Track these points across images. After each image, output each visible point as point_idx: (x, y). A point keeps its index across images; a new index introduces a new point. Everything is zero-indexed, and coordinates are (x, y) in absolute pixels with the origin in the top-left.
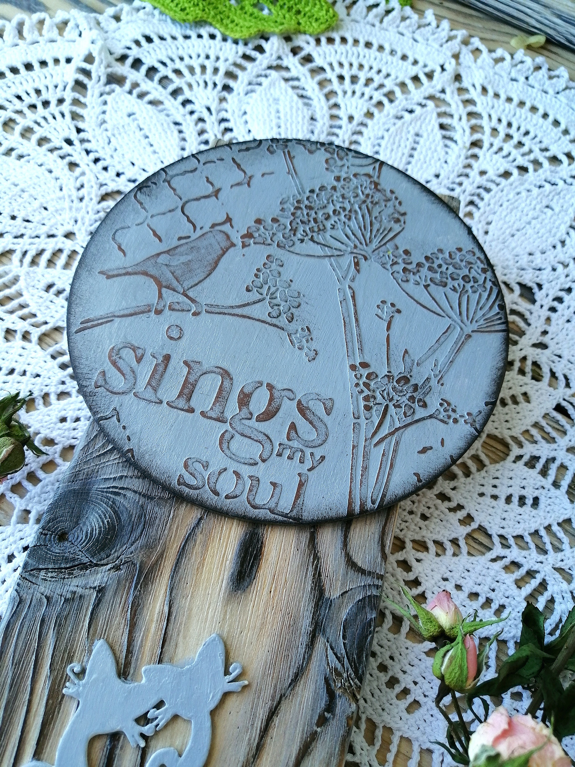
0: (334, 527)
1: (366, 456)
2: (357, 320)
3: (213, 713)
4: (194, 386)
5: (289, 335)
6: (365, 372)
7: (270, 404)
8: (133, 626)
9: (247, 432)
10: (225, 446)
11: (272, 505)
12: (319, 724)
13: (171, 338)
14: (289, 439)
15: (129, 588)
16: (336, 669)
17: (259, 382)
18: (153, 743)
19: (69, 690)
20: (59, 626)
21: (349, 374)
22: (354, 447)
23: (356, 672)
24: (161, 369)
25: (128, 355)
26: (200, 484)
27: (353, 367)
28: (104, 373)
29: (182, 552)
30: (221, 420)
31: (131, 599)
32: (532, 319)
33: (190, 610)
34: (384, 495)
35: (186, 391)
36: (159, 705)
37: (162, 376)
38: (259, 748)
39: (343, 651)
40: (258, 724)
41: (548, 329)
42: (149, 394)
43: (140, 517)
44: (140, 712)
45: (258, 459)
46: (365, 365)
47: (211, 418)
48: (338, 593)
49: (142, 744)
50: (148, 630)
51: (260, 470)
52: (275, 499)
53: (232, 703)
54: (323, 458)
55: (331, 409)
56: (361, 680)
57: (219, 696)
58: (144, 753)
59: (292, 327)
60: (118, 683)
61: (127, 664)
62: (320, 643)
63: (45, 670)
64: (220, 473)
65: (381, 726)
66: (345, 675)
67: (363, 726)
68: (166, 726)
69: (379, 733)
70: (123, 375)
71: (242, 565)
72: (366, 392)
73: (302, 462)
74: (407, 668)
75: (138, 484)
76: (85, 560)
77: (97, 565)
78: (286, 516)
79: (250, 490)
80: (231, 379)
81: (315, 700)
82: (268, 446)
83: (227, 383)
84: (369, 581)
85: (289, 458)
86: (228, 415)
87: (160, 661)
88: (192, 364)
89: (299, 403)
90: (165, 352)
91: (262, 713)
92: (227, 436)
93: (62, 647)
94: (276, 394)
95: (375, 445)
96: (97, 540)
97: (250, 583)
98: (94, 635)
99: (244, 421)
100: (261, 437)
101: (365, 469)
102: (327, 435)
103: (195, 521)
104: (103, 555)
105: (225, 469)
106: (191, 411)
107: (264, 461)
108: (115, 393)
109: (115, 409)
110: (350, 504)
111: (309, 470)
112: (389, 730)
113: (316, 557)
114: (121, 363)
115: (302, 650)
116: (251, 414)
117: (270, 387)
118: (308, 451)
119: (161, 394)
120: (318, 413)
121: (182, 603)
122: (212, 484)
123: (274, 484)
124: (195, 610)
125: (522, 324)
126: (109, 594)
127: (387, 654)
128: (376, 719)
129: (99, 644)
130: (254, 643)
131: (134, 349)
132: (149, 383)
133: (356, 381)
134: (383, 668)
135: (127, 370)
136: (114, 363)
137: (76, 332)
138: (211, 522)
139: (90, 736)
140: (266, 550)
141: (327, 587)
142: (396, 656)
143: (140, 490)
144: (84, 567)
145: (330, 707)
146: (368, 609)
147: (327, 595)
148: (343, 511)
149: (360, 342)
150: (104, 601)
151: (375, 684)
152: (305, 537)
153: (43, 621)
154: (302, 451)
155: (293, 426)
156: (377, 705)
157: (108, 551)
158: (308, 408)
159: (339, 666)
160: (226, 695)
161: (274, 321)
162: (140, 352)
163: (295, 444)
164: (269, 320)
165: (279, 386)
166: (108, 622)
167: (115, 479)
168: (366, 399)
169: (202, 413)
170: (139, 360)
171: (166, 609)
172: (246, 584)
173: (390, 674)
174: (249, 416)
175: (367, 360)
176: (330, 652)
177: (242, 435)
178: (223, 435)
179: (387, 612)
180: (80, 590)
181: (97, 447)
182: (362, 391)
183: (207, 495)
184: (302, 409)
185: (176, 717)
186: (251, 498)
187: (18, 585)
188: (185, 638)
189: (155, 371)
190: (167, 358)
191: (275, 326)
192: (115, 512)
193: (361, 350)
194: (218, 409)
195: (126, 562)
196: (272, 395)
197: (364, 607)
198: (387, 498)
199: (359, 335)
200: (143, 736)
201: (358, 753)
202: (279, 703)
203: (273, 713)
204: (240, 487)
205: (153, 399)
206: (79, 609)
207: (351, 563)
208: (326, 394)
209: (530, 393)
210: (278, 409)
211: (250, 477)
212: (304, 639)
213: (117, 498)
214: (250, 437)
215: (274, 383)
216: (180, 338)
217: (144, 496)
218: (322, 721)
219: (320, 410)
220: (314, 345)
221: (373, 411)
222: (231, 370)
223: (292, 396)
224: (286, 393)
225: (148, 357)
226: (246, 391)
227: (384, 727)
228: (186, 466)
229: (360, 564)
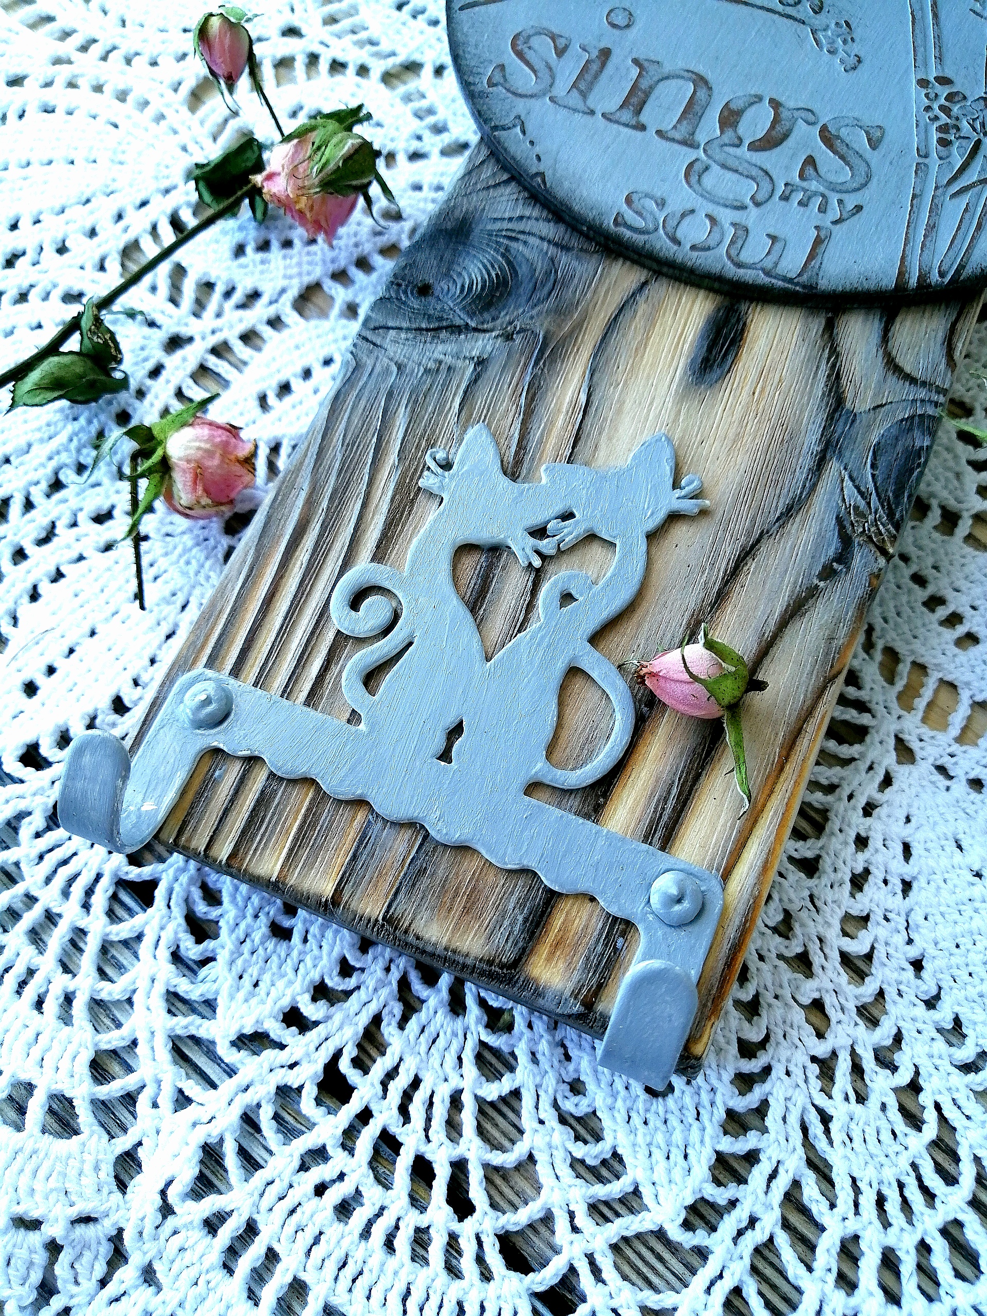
0: (867, 314)
1: (935, 209)
2: (936, 16)
3: (652, 537)
4: (647, 94)
5: (814, 32)
6: (944, 91)
7: (773, 126)
8: (529, 414)
9: (731, 162)
10: (693, 179)
11: (768, 264)
12: (821, 577)
13: (614, 26)
14: (801, 176)
15: (526, 366)
16: (856, 508)
17: (756, 96)
18: (551, 568)
19: (427, 481)
20: (415, 406)
21: (916, 96)
22: (914, 196)
23: (891, 515)
24: (595, 67)
25: (543, 48)
26: (651, 226)
27: (923, 83)
28: (502, 67)
29: (613, 324)
30: (689, 143)
31: (528, 379)
33: (621, 403)
34: (962, 267)
35: (634, 100)
36: (568, 516)
37: (592, 83)
38: (721, 597)
39: (871, 485)
40: (723, 565)
42: (575, 99)
43: (548, 274)
44: (536, 520)
45: (748, 201)
46: (944, 81)
47: (673, 140)
48: (868, 405)
49: (537, 563)
50: (551, 423)
51: (751, 216)
52: (773, 258)
53: (680, 532)
54: (859, 208)
55: (880, 140)
56: (898, 526)
57: (661, 515)
58: (538, 576)
59: (819, 21)
60: (505, 481)
61: (518, 461)
62: (833, 468)
63: (392, 457)
64: (683, 216)
65: (909, 659)
66: (871, 518)
67: (878, 656)
68: (573, 548)
69: (904, 669)
70: (535, 71)
71: (710, 349)
72: (944, 119)
73: (823, 209)
74: (962, 584)
75: (548, 229)
76: (458, 322)
77: (476, 330)
78: (791, 281)
79: (732, 242)
80: (710, 89)
81: (818, 546)
82: (766, 186)
83: (702, 94)
84: (922, 393)
85: (800, 203)
86: (702, 137)
87: (570, 461)
88: (646, 64)
89: (824, 130)
90: (602, 45)
91: (729, 551)
92: (698, 167)
93: (419, 431)
94: (785, 114)
95: (953, 196)
96: (479, 297)
97: (722, 377)
98: (468, 421)
99: (727, 149)
100: (754, 172)
101: (931, 228)
102: (869, 177)
103: (634, 286)
104: (487, 316)
105: (692, 211)
106: (642, 128)
107: (758, 204)
108: (521, 96)
109: (518, 117)
110: (901, 274)
111: (835, 223)
112: (921, 668)
113: (834, 352)
114: (530, 55)
115: (801, 475)
116: (740, 139)
117: (775, 104)
118: (834, 198)
119: (592, 101)
120: (856, 146)
121: (608, 393)
122: (669, 229)
123: (774, 238)
124: (628, 405)
126: (493, 370)
128: (901, 648)
129: (476, 434)
130: (722, 457)
131: (553, 38)
132: (574, 85)
133: (926, 102)
134: (919, 580)
135: (539, 65)
136: (520, 55)
137: (461, 9)
138: (661, 290)
140: (750, 336)
141: (849, 396)
142: (944, 564)
143: (551, 236)
144: (455, 329)
145: (843, 556)
146: (917, 433)
147: (848, 405)
148: (889, 281)
149: (939, 45)
150: (485, 376)
152: (817, 324)
153: (390, 395)
154: (823, 196)
155: (810, 161)
156: (906, 628)
157: (493, 311)
158: (838, 137)
159: (862, 504)
160: (674, 518)
161: (789, 10)
162: (561, 42)
163: (814, 185)
164: (780, 8)
165: (791, 104)
166: (490, 406)
167: (510, 219)
168: (943, 129)
169: (659, 133)
170: (560, 52)
171: (583, 398)
172: (714, 376)
173: (931, 590)
174: (736, 141)
175: (949, 73)
176: (848, 483)
177: (724, 166)
178: (691, 165)
179: (934, 503)
180: (449, 360)
181: (483, 176)
182: (936, 118)
183: (661, 244)
184: (827, 137)
185: (592, 537)
186: (733, 252)
187: (355, 345)
188: (610, 439)
189: (585, 69)
190: (606, 54)
191: (789, 17)
192: (509, 263)
193: (940, 58)
194: (684, 128)
195: (522, 330)
196: (777, 115)
197: (910, 430)
198: (968, 271)
199: (938, 37)
200: (538, 552)
201: (867, 687)
202: (758, 541)
203: (747, 554)
204: (716, 236)
205: (581, 106)
206: (446, 385)
207: (892, 365)
208: (873, 118)
210: (786, 136)
211: (734, 225)
212: (807, 462)
213: (514, 245)
214: (736, 171)
215: (782, 99)
216: (628, 26)
217: (556, 245)
218: (828, 573)
219: (860, 141)
220: (856, 49)
221: (954, 149)
222: (710, 76)
223: (811, 118)
224: (803, 114)
225: (575, 48)
226: (733, 106)
227: (914, 663)
228: (629, 201)
229: (908, 369)
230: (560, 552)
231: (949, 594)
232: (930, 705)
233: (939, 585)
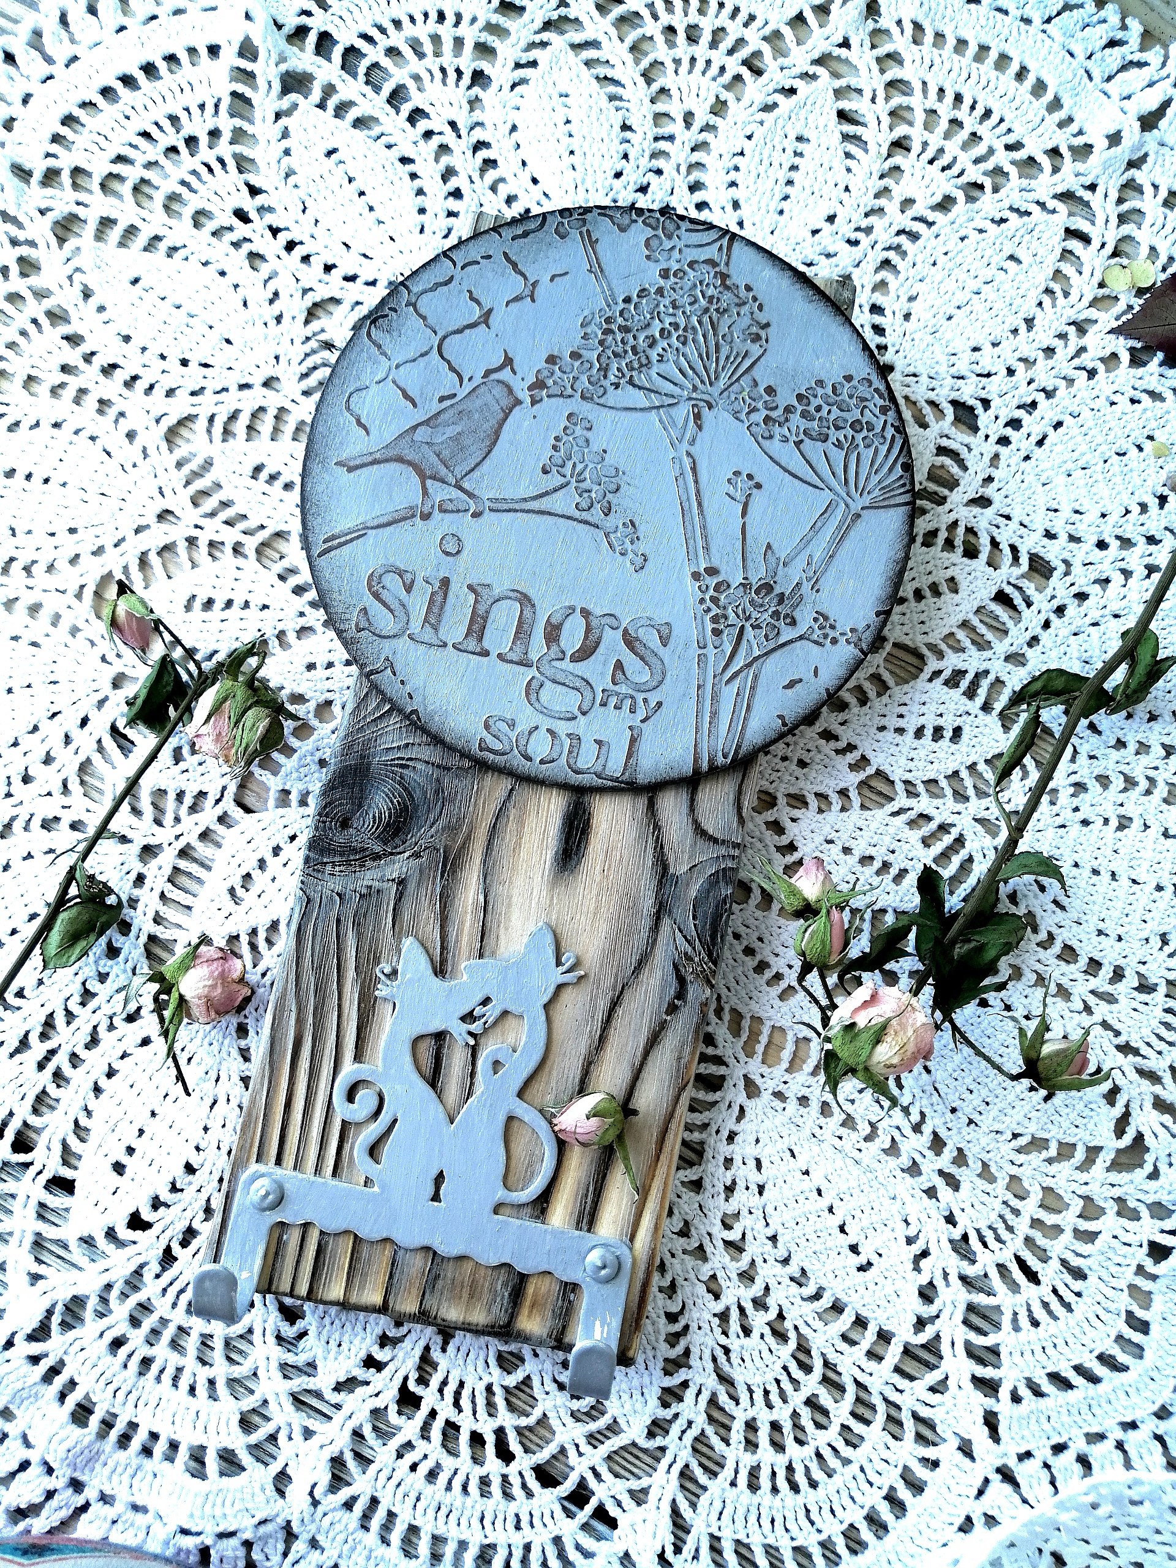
0: (677, 789)
1: (715, 698)
2: (700, 504)
3: (547, 1007)
4: (485, 619)
5: (607, 535)
6: (712, 582)
7: (586, 637)
8: (444, 920)
9: (560, 677)
10: (533, 697)
11: (599, 768)
12: (668, 1013)
13: (447, 554)
14: (614, 683)
15: (435, 878)
16: (686, 954)
17: (569, 607)
18: (482, 1041)
19: (382, 991)
20: (357, 924)
21: (691, 586)
22: (699, 687)
23: (710, 955)
24: (439, 598)
25: (393, 582)
26: (508, 748)
27: (696, 576)
28: (364, 611)
29: (493, 831)
30: (525, 663)
31: (438, 890)
32: (970, 460)
33: (510, 897)
34: (739, 747)
35: (476, 627)
36: (486, 1001)
37: (442, 608)
38: (602, 1039)
39: (694, 933)
40: (600, 1016)
41: (996, 474)
42: (428, 635)
43: (437, 792)
44: (466, 1010)
45: (576, 712)
46: (712, 571)
47: (511, 662)
48: (685, 868)
49: (472, 1042)
50: (462, 923)
51: (581, 725)
52: (601, 761)
53: (567, 996)
54: (659, 704)
55: (669, 637)
56: (715, 963)
57: (551, 990)
58: (474, 1051)
59: (610, 522)
60: (436, 982)
61: (443, 961)
62: (666, 925)
63: (350, 973)
64: (530, 733)
65: (748, 1016)
66: (697, 959)
67: (727, 1017)
68: (495, 1023)
69: (746, 1024)
70: (391, 611)
71: (567, 841)
72: (715, 611)
73: (633, 711)
74: (780, 950)
75: (426, 753)
76: (378, 849)
77: (392, 854)
78: (616, 780)
79: (570, 752)
80: (533, 606)
81: (663, 988)
82: (588, 694)
83: (527, 612)
84: (723, 851)
85: (615, 707)
86: (534, 656)
87: (481, 956)
88: (479, 589)
89: (626, 631)
90: (441, 575)
91: (603, 1004)
92: (535, 685)
93: (366, 948)
94: (595, 622)
95: (728, 682)
96: (388, 825)
97: (579, 862)
98: (400, 932)
99: (554, 663)
100: (578, 683)
101: (714, 714)
102: (664, 674)
103: (505, 794)
104: (396, 840)
105: (537, 728)
106: (485, 653)
107: (584, 714)
108: (384, 637)
109: (387, 659)
110: (696, 760)
111: (642, 721)
112: (757, 1020)
113: (657, 827)
114: (385, 595)
115: (645, 934)
116: (563, 652)
117: (586, 613)
118: (640, 697)
119: (443, 633)
120: (651, 645)
121: (497, 890)
122: (521, 748)
123: (599, 743)
124: (514, 899)
125: (955, 470)
126: (411, 886)
127: (755, 935)
128: (741, 1008)
129: (408, 943)
130: (588, 928)
131: (401, 573)
132: (426, 620)
133: (700, 595)
134: (749, 951)
135: (394, 605)
136: (376, 596)
137: (319, 556)
138: (526, 793)
139: (414, 1035)
140: (594, 822)
141: (671, 860)
142: (766, 937)
143: (433, 759)
144: (377, 857)
145: (681, 994)
146: (722, 884)
147: (671, 870)
148: (688, 769)
149: (705, 537)
150: (406, 894)
151: (740, 970)
152: (642, 802)
153: (338, 921)
154: (632, 697)
155: (619, 666)
156: (743, 993)
157: (403, 837)
158: (637, 639)
159: (689, 950)
160: (560, 987)
161: (585, 516)
162: (408, 577)
163: (623, 689)
164: (577, 514)
165: (598, 612)
166: (415, 916)
167: (399, 748)
168: (715, 619)
169: (500, 656)
170: (409, 589)
171: (481, 898)
172: (573, 863)
173: (758, 958)
174: (560, 656)
175: (716, 563)
176: (678, 934)
177: (554, 681)
178: (529, 683)
179: (754, 886)
180: (376, 884)
181: (370, 708)
182: (709, 610)
183: (517, 761)
184: (630, 641)
185: (505, 1013)
186: (572, 761)
187: (302, 882)
188: (507, 929)
189: (431, 602)
190: (445, 583)
191: (586, 522)
192: (406, 789)
193: (707, 548)
194: (519, 648)
195: (426, 848)
196: (588, 625)
197: (717, 882)
198: (742, 752)
199: (704, 527)
200: (470, 1033)
201: (721, 1046)
202: (622, 992)
203: (615, 1004)
204: (557, 748)
205: (435, 641)
206: (379, 905)
207: (700, 831)
208: (660, 618)
209: (959, 578)
210: (598, 644)
211: (569, 735)
212: (646, 923)
213: (405, 771)
214: (564, 684)
215: (590, 607)
216: (458, 552)
217: (438, 766)
218: (672, 1009)
219: (652, 639)
220: (641, 547)
221: (725, 636)
222: (531, 593)
223: (615, 624)
224: (608, 620)
225: (419, 583)
226: (554, 621)
227: (752, 1017)
228: (487, 726)
229: (711, 832)
230: (486, 1030)
231: (772, 960)
232: (767, 1047)
233: (764, 953)
